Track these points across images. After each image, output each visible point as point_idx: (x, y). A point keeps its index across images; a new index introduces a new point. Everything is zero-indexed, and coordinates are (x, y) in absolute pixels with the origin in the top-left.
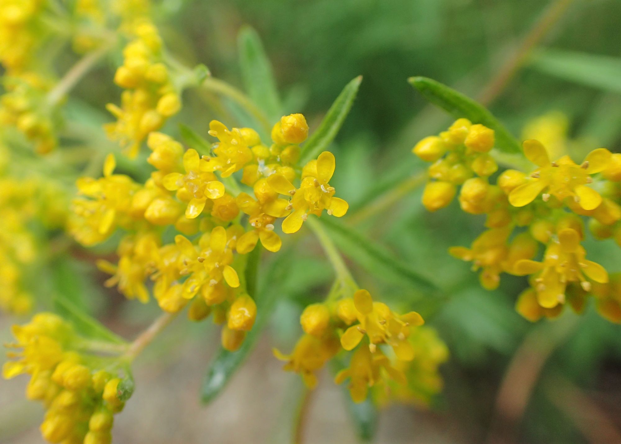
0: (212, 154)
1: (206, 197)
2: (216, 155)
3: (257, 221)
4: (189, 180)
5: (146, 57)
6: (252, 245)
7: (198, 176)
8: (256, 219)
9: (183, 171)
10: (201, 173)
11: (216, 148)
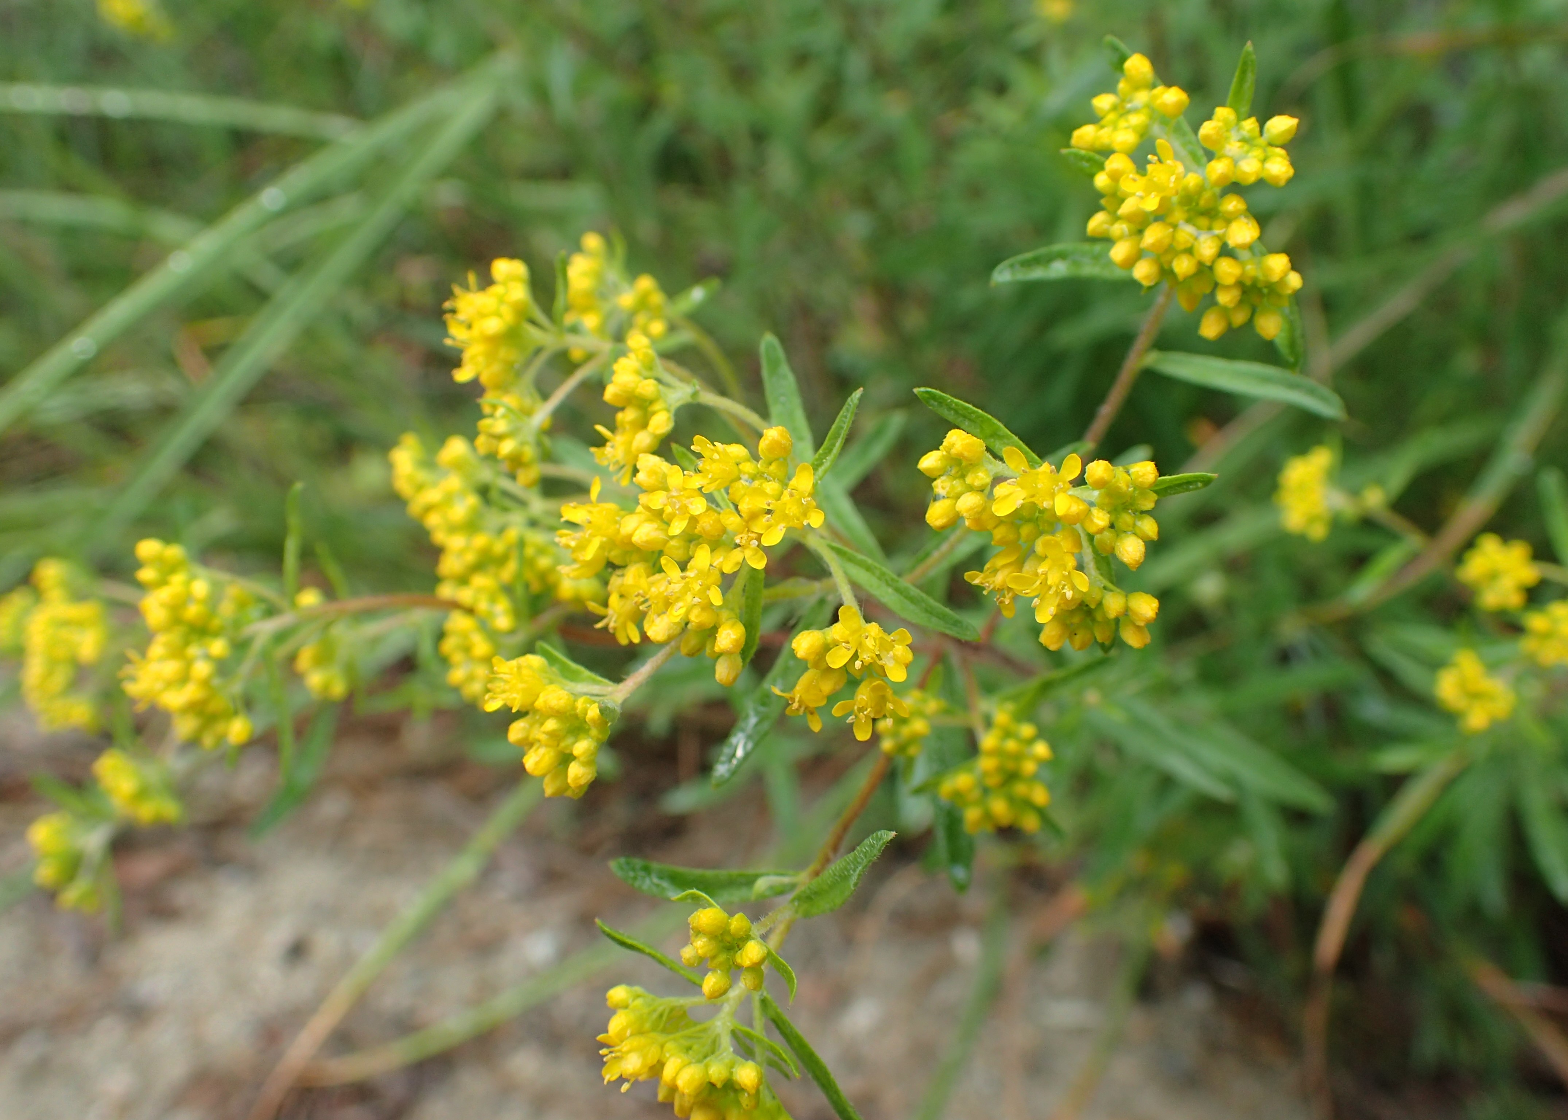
0: (697, 471)
1: (689, 513)
2: (700, 472)
3: (741, 538)
4: (673, 497)
5: (638, 373)
6: (738, 563)
7: (682, 493)
8: (741, 536)
9: (666, 489)
10: (685, 489)
11: (701, 465)
